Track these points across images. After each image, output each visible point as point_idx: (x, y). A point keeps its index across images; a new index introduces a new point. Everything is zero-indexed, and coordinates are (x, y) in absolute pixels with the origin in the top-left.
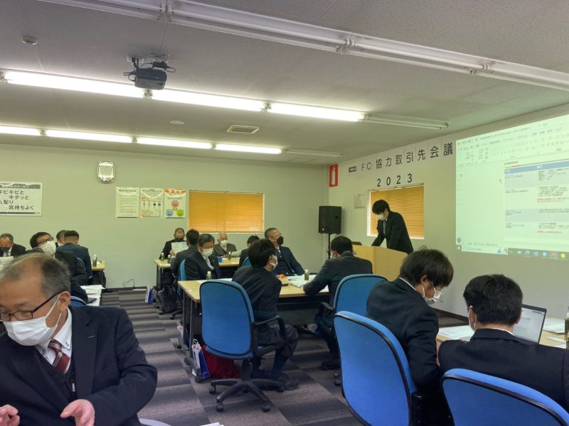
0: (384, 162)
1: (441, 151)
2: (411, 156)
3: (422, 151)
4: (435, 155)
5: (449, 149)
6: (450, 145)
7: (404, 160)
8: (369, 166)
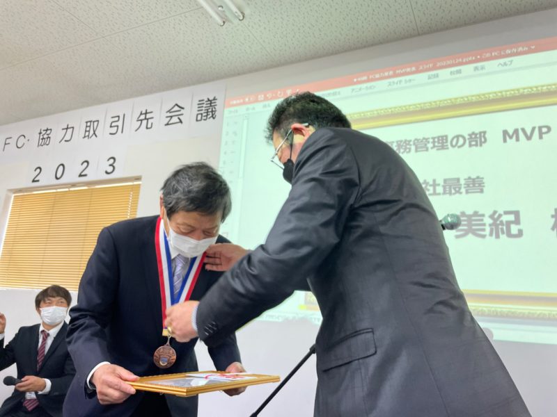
0: (57, 134)
1: (190, 113)
2: (120, 124)
3: (146, 113)
4: (175, 119)
5: (209, 110)
6: (211, 102)
7: (103, 130)
8: (22, 140)
